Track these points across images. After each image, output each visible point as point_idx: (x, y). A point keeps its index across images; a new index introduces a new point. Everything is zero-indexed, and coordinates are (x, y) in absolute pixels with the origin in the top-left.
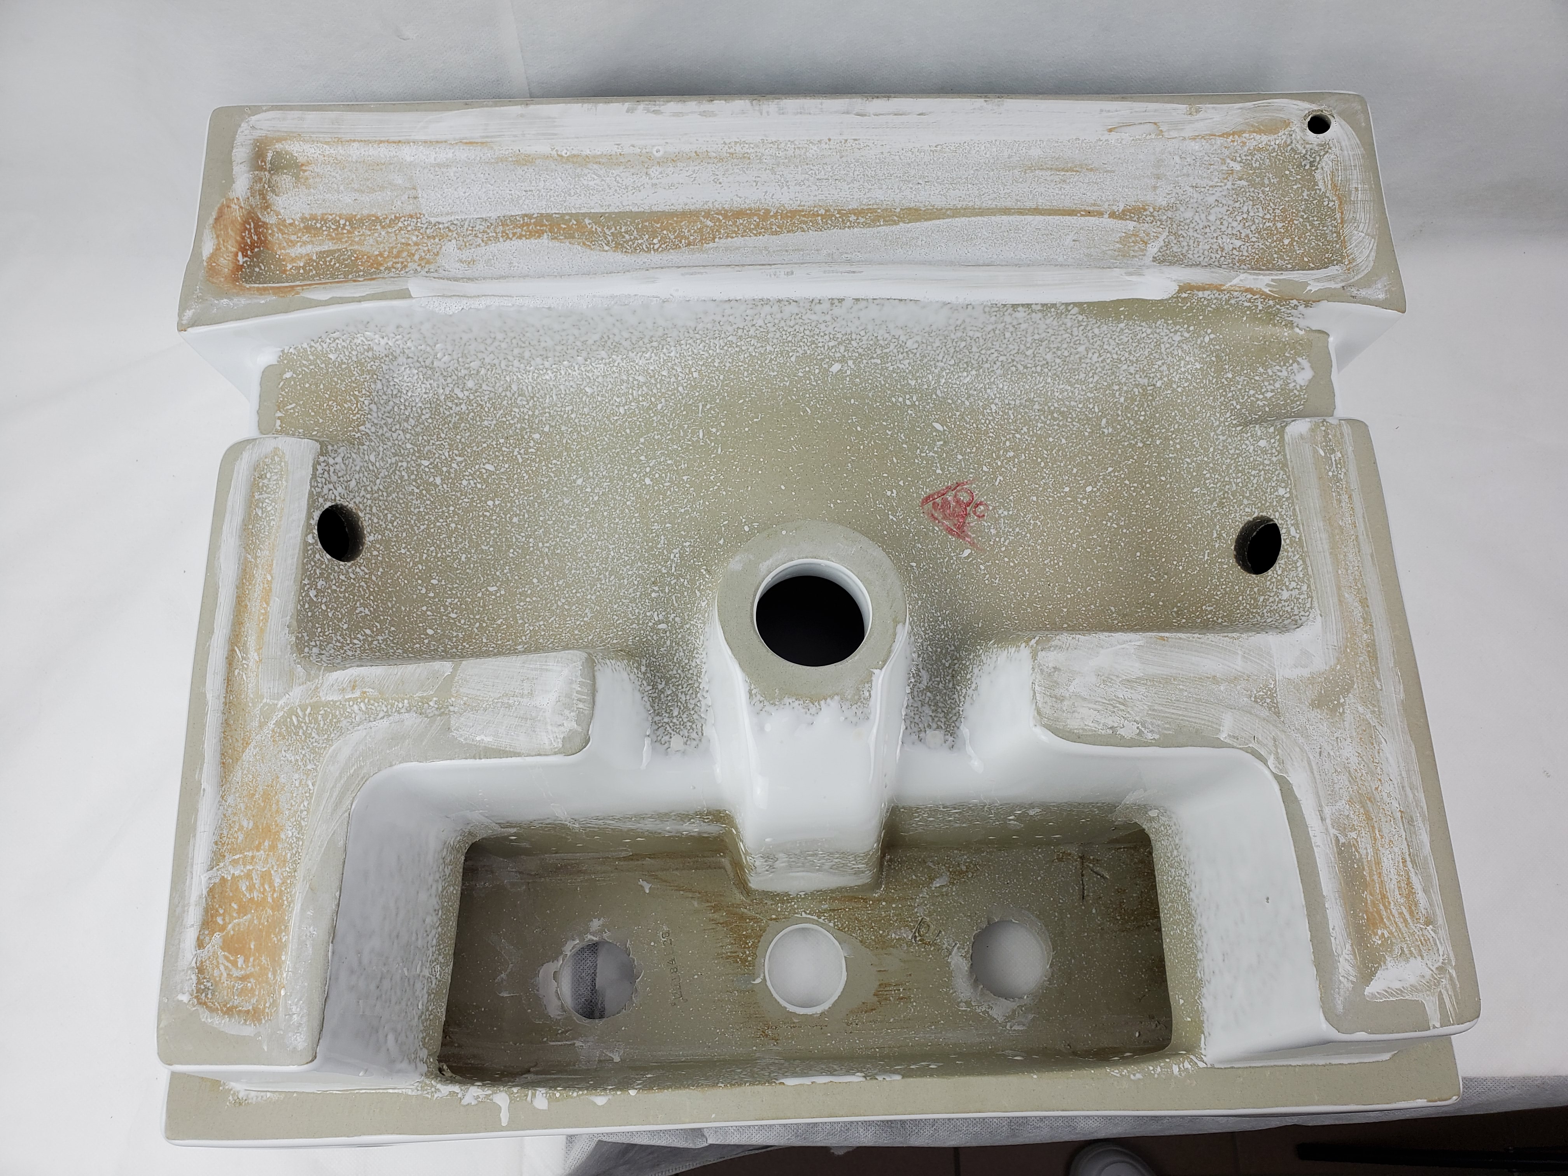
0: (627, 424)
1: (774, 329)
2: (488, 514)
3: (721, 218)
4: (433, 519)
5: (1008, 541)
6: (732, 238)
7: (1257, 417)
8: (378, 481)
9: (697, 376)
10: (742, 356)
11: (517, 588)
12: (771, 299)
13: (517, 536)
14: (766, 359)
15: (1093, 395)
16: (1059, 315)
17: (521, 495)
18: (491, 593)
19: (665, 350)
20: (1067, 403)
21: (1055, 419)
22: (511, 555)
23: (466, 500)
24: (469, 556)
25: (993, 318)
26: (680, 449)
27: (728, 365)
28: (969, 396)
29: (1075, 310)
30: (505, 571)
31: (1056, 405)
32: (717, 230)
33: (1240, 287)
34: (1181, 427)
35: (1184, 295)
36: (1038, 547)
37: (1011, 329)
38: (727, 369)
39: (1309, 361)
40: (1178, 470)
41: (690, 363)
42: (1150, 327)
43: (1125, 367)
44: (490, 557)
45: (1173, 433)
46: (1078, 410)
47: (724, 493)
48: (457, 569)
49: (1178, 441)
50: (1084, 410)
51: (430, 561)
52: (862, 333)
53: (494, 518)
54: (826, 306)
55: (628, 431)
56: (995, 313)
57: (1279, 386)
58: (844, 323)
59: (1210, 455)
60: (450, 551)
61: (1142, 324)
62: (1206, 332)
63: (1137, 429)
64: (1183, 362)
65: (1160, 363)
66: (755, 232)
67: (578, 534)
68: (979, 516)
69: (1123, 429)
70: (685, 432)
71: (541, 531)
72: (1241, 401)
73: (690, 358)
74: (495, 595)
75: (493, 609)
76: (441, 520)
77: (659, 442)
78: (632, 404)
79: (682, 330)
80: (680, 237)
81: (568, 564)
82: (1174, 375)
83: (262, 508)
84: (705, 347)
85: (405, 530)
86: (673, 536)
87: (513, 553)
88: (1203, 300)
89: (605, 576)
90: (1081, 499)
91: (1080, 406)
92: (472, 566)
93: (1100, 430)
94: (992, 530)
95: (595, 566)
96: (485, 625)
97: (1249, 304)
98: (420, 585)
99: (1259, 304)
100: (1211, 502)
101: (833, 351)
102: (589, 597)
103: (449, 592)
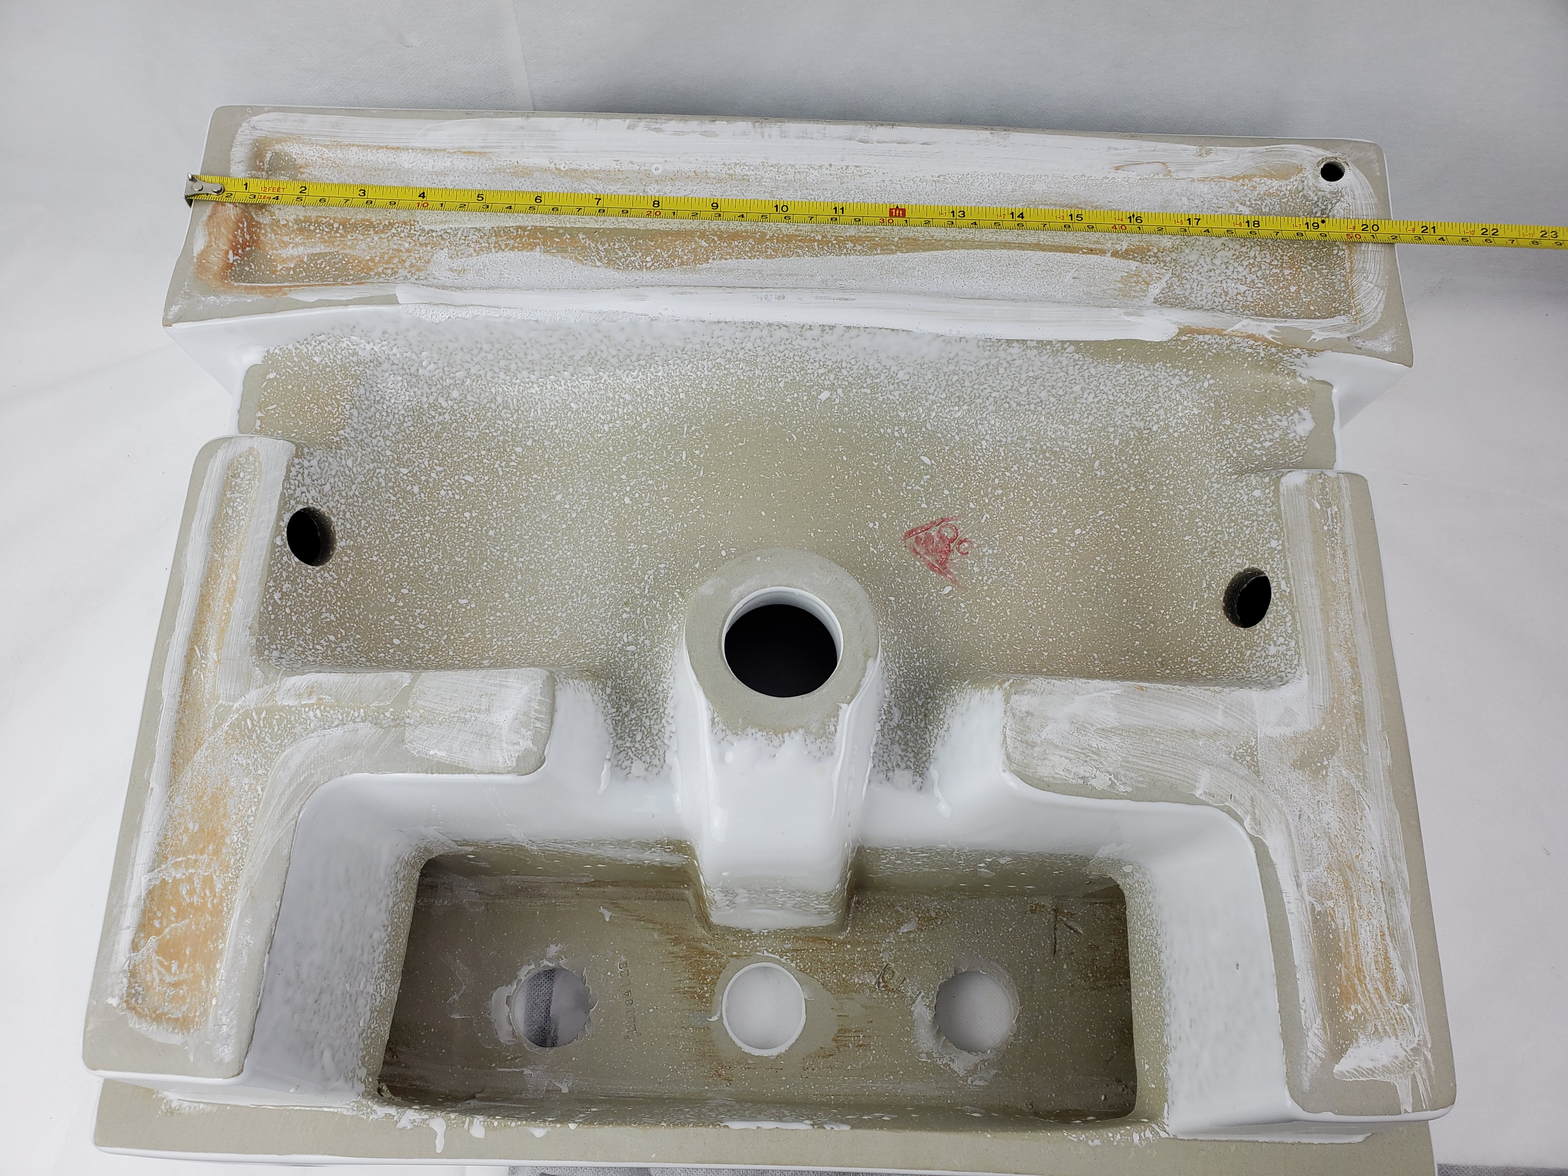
0: (610, 442)
1: (763, 353)
2: (464, 526)
3: (716, 239)
4: (408, 527)
5: (991, 580)
6: (726, 259)
7: (1253, 466)
8: (354, 487)
9: (684, 397)
10: (730, 379)
11: (488, 601)
12: (761, 323)
13: (492, 549)
14: (753, 383)
15: (1087, 436)
16: (1055, 353)
17: (499, 508)
18: (461, 606)
19: (652, 369)
20: (1060, 443)
21: (1047, 459)
22: (484, 568)
23: (443, 511)
24: (442, 567)
25: (987, 353)
26: (661, 469)
27: (715, 387)
28: (960, 431)
29: (1072, 349)
30: (477, 584)
31: (1048, 444)
32: (712, 251)
33: (1242, 333)
34: (1175, 473)
35: (1184, 338)
36: (1022, 588)
37: (1005, 364)
38: (714, 391)
39: (1311, 412)
40: (1170, 517)
41: (678, 383)
42: (1149, 370)
43: (1121, 409)
44: (463, 569)
45: (1167, 478)
46: (1071, 450)
47: (704, 516)
48: (429, 580)
49: (1172, 487)
50: (1077, 451)
51: (402, 570)
52: (853, 362)
53: (470, 530)
54: (816, 332)
55: (611, 449)
56: (989, 348)
57: (1278, 436)
58: (835, 350)
59: (1203, 505)
60: (422, 561)
61: (1140, 366)
62: (1206, 377)
63: (1131, 473)
64: (1180, 407)
65: (1157, 406)
66: (750, 255)
67: (553, 550)
68: (962, 553)
69: (1116, 473)
70: (669, 453)
71: (516, 545)
72: (1238, 449)
73: (677, 379)
74: (465, 608)
75: (462, 621)
76: (416, 530)
77: (641, 461)
78: (618, 422)
79: (671, 349)
80: (673, 256)
81: (542, 580)
82: (1171, 419)
83: (232, 507)
84: (693, 368)
85: (378, 538)
86: (648, 557)
87: (486, 566)
88: (1203, 344)
89: (577, 594)
90: (1069, 541)
91: (1073, 446)
92: (444, 577)
93: (1092, 472)
94: (975, 568)
95: (568, 584)
96: (452, 637)
97: (1250, 350)
98: (390, 594)
99: (1261, 351)
100: (1202, 551)
101: (823, 378)
102: (559, 615)
103: (419, 603)
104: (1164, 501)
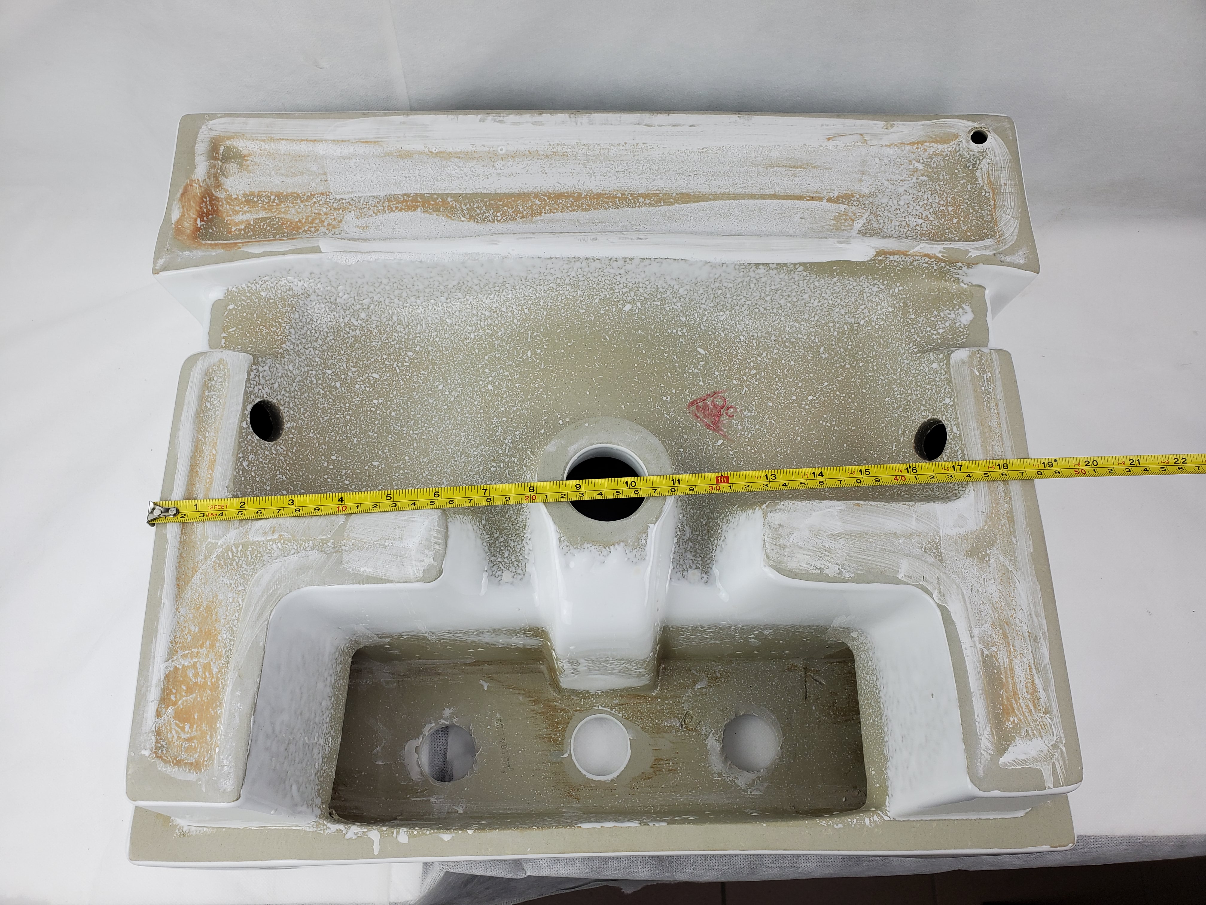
0: (476, 346)
1: (583, 279)
2: (374, 409)
3: (546, 198)
4: (333, 412)
5: (750, 434)
6: (554, 213)
7: (932, 347)
8: (294, 384)
9: (528, 312)
10: (560, 298)
11: (394, 463)
12: (581, 257)
13: (394, 425)
14: (577, 301)
15: (814, 330)
16: (789, 272)
17: (398, 396)
18: (375, 467)
19: (504, 293)
20: (796, 335)
21: (786, 347)
22: (390, 439)
23: (358, 399)
24: (359, 439)
25: (742, 274)
26: (514, 364)
27: (550, 304)
28: (725, 329)
29: (801, 268)
30: (385, 451)
31: (787, 337)
32: (543, 208)
33: (920, 253)
34: (877, 354)
35: (880, 258)
36: (773, 439)
37: (755, 281)
38: (549, 307)
39: (971, 307)
40: (875, 385)
41: (523, 302)
42: (856, 281)
43: (838, 310)
44: (374, 440)
45: (872, 358)
46: (803, 340)
47: (545, 396)
48: (351, 449)
49: (875, 364)
50: (808, 340)
51: (330, 443)
52: (647, 283)
53: (378, 412)
54: (620, 263)
55: (477, 351)
56: (743, 270)
57: (948, 325)
58: (634, 275)
59: (898, 374)
60: (345, 435)
61: (850, 279)
62: (896, 285)
63: (846, 355)
64: (879, 307)
65: (863, 307)
66: (570, 209)
67: (439, 425)
68: (729, 416)
69: (836, 355)
70: (518, 352)
71: (412, 422)
72: (921, 335)
73: (522, 299)
74: (377, 468)
75: (376, 478)
76: (340, 413)
77: (499, 359)
78: (480, 331)
79: (517, 278)
80: (517, 212)
81: (431, 446)
82: (873, 316)
83: (210, 402)
84: (533, 291)
85: (313, 420)
86: (507, 427)
87: (391, 438)
88: (893, 262)
89: (458, 455)
90: (804, 405)
91: (805, 338)
92: (361, 446)
93: (819, 355)
94: (739, 426)
95: (450, 448)
97: (927, 265)
98: (323, 460)
99: (934, 265)
100: (898, 408)
101: (626, 295)
102: (444, 470)
103: (344, 466)
104: (870, 374)
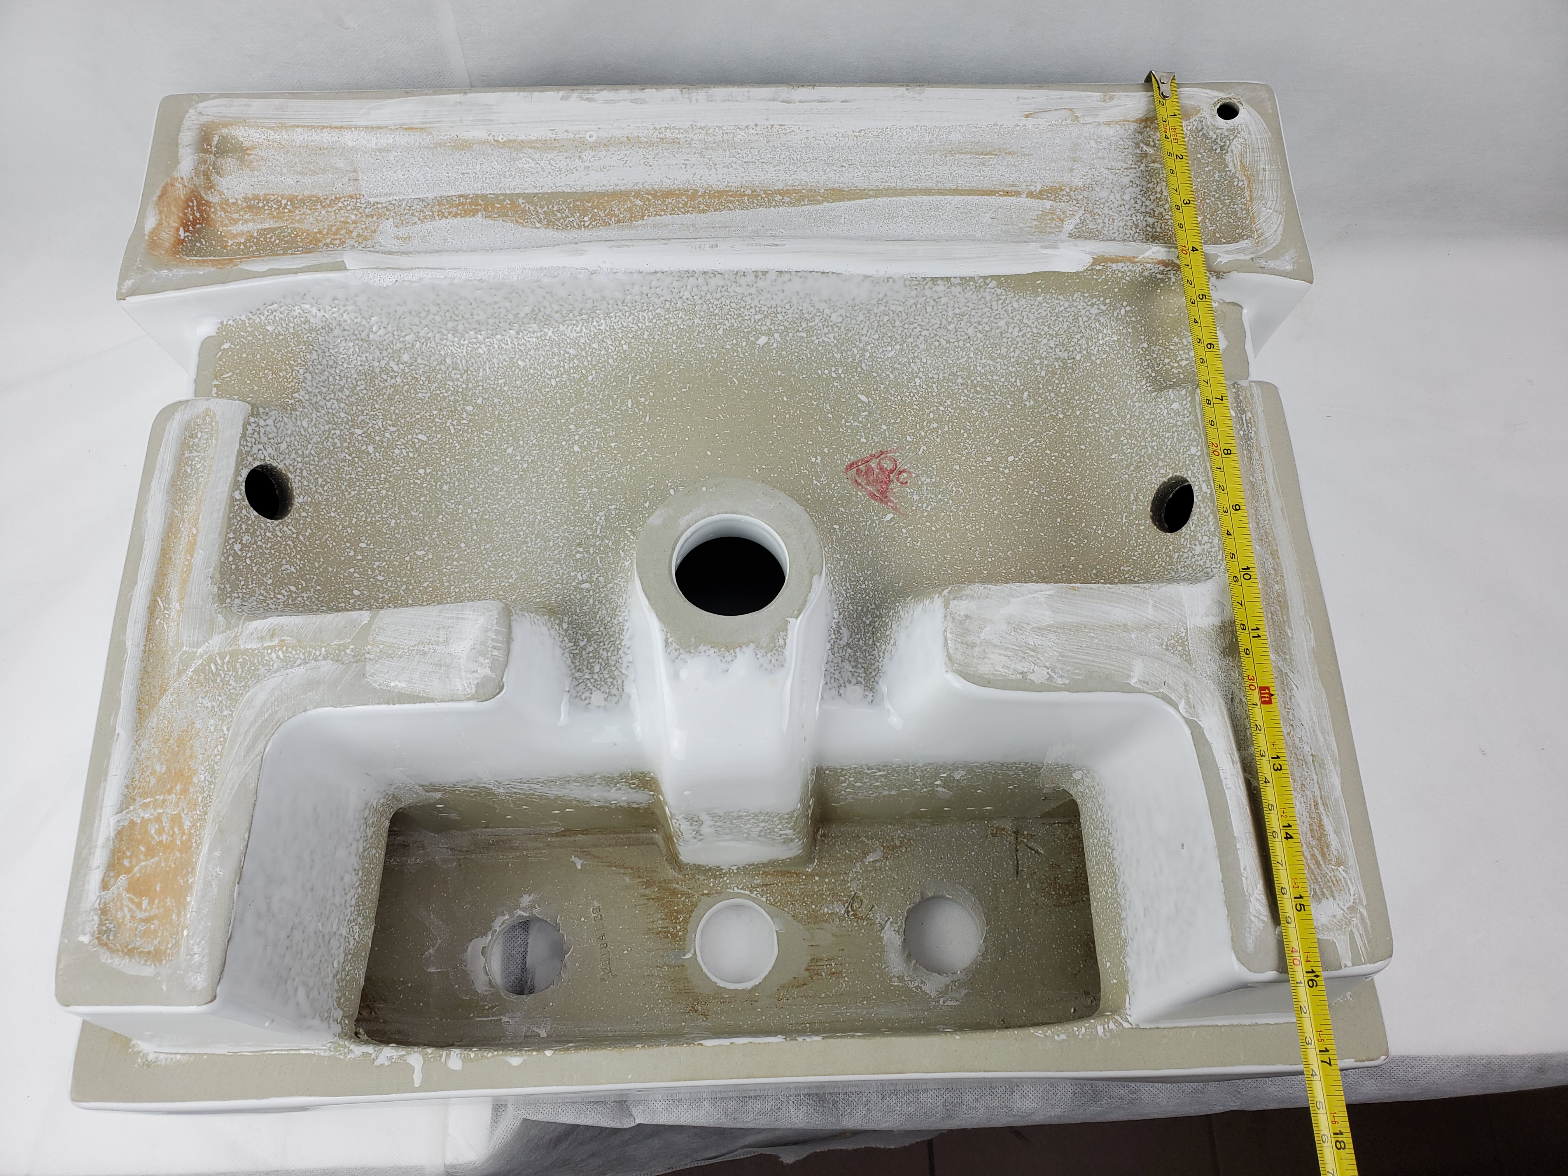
0: (557, 393)
1: (701, 302)
2: (419, 482)
3: (650, 197)
4: (364, 485)
5: (930, 507)
6: (661, 216)
7: (1171, 383)
8: (310, 446)
9: (627, 349)
10: (671, 329)
11: (445, 552)
12: (697, 271)
13: (447, 503)
14: (694, 332)
15: (1014, 369)
16: (978, 289)
17: (452, 463)
18: (419, 557)
19: (594, 321)
20: (990, 377)
21: (976, 390)
22: (440, 521)
23: (398, 468)
24: (398, 521)
25: (914, 292)
26: (608, 417)
27: (657, 337)
28: (894, 369)
29: (993, 284)
30: (434, 536)
31: (979, 379)
32: (646, 209)
33: (1153, 259)
34: (1099, 397)
35: (1098, 267)
36: (960, 513)
37: (932, 303)
38: (656, 341)
39: (1224, 334)
40: (1097, 438)
41: (620, 335)
42: (1068, 301)
43: (1045, 341)
44: (419, 522)
45: (1092, 403)
46: (1001, 384)
47: (651, 459)
48: (386, 534)
49: (1097, 411)
50: (1007, 384)
51: (359, 525)
52: (787, 306)
53: (425, 485)
54: (750, 278)
55: (558, 400)
56: (915, 287)
58: (769, 295)
59: (1127, 422)
60: (379, 516)
61: (1059, 297)
62: (1122, 305)
63: (1057, 400)
64: (1100, 335)
65: (1078, 336)
66: (683, 211)
67: (506, 500)
68: (902, 483)
69: (1045, 402)
70: (614, 401)
71: (470, 498)
72: (1156, 369)
73: (619, 329)
74: (423, 559)
75: (420, 572)
76: (372, 487)
77: (588, 410)
78: (564, 376)
79: (611, 302)
80: (611, 215)
81: (496, 528)
82: (1092, 348)
83: (191, 466)
84: (633, 317)
85: (335, 495)
86: (599, 500)
87: (442, 519)
88: (1117, 272)
89: (531, 539)
90: (1003, 468)
91: (1001, 377)
92: (401, 531)
93: (1022, 402)
94: (914, 496)
95: (522, 530)
96: (411, 587)
97: (1161, 276)
98: (348, 548)
99: (1172, 276)
100: (1128, 466)
101: (760, 323)
102: (515, 559)
103: (377, 556)
104: (1090, 425)
